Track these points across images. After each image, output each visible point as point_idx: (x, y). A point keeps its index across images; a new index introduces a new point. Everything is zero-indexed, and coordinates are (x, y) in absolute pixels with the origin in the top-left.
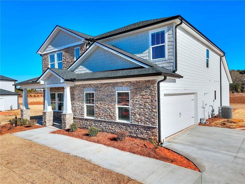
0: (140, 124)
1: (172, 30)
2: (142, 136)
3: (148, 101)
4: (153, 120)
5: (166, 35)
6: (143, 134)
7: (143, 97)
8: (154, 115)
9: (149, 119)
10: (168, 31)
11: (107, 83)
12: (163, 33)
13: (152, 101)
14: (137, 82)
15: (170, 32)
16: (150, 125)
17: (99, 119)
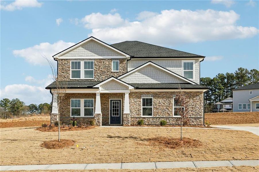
0: (192, 116)
1: (198, 63)
2: (193, 123)
3: (198, 103)
4: (200, 113)
5: (194, 65)
6: (193, 122)
7: (195, 101)
8: (201, 111)
9: (198, 113)
10: (195, 63)
11: (165, 92)
12: (192, 64)
13: (200, 103)
14: (190, 92)
15: (197, 64)
16: (199, 117)
17: (157, 116)
